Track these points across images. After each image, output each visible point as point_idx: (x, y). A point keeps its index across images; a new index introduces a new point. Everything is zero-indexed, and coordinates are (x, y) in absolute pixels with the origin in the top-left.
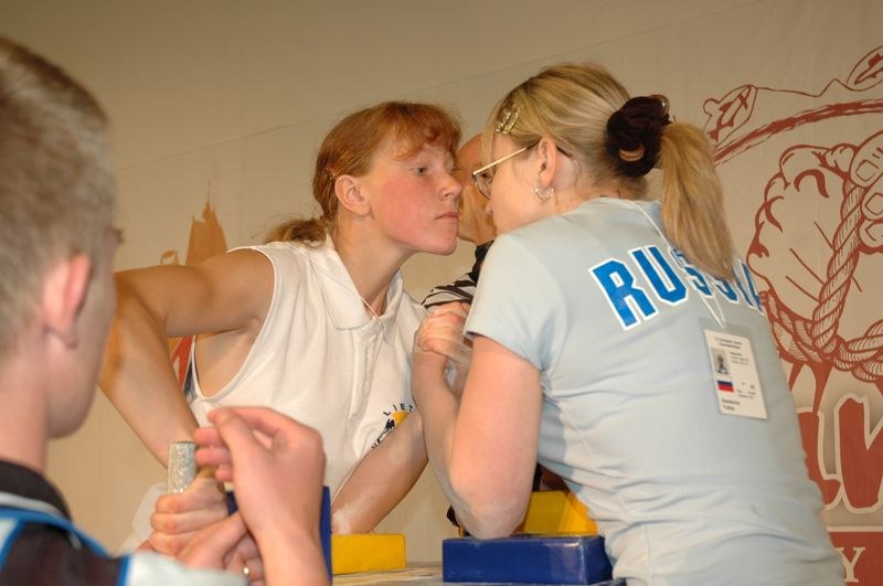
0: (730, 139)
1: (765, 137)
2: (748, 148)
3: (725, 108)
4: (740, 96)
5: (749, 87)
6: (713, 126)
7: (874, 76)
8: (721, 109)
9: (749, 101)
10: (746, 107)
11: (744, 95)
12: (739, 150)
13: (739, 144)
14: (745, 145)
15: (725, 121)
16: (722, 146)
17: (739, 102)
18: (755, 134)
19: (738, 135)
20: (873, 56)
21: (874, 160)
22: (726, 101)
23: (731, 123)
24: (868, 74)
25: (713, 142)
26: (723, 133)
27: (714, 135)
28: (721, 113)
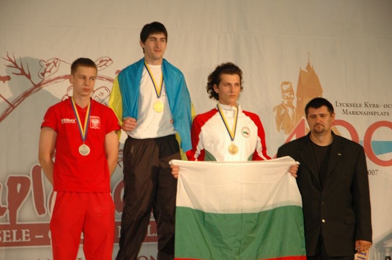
0: (50, 77)
1: (63, 79)
2: (56, 82)
3: (48, 65)
4: (54, 62)
5: (57, 59)
6: (42, 71)
7: (101, 66)
8: (46, 65)
9: (57, 65)
10: (56, 66)
11: (55, 62)
12: (52, 82)
13: (53, 80)
14: (55, 81)
15: (48, 70)
16: (46, 79)
17: (53, 64)
18: (59, 78)
19: (52, 77)
20: (101, 60)
21: (99, 97)
22: (49, 62)
23: (50, 71)
24: (100, 65)
25: (42, 77)
26: (46, 75)
27: (43, 74)
28: (46, 66)
